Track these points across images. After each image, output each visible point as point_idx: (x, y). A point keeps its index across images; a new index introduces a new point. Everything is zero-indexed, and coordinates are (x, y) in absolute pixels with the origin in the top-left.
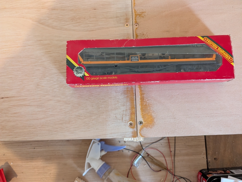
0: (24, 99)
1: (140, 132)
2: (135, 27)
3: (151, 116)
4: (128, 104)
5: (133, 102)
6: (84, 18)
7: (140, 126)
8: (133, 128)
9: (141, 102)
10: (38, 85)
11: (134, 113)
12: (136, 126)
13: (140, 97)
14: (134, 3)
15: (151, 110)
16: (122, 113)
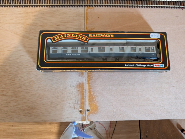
1: (87, 117)
3: (96, 105)
4: (80, 96)
5: (83, 95)
7: (88, 113)
8: (82, 114)
9: (89, 94)
10: (13, 80)
11: (83, 103)
12: (85, 113)
13: (88, 90)
14: (87, 22)
15: (96, 101)
16: (75, 103)
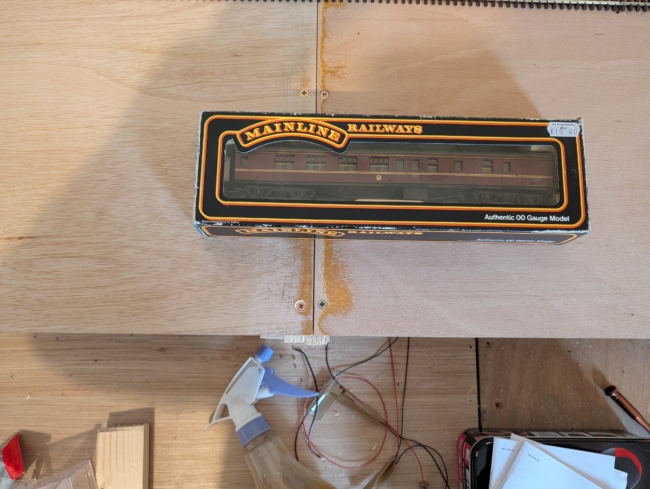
0: (67, 242)
1: (319, 325)
2: (321, 98)
3: (346, 290)
4: (299, 262)
5: (309, 259)
6: (212, 74)
7: (321, 310)
8: (305, 314)
9: (326, 258)
10: (101, 214)
12: (312, 311)
14: (323, 47)
15: (345, 278)
16: (284, 281)
